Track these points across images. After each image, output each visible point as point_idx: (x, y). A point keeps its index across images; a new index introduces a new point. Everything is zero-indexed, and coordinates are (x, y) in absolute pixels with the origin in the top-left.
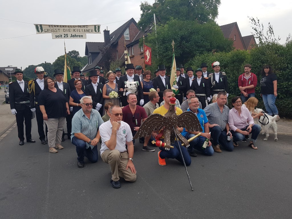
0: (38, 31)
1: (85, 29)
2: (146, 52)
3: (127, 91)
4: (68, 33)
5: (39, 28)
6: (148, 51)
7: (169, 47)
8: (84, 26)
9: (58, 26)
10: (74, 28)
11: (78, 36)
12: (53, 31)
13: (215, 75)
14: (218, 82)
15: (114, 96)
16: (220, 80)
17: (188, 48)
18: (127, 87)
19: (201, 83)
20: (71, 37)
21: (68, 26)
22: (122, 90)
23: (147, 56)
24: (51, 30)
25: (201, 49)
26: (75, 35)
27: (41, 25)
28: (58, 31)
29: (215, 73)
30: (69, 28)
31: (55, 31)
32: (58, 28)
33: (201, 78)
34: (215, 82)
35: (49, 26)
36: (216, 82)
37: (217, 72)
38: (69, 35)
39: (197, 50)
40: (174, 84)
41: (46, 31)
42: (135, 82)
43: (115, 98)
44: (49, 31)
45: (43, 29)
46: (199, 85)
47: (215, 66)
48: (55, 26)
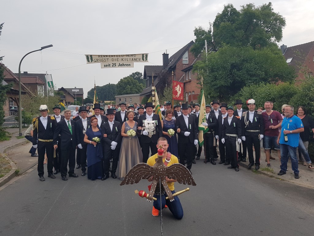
0: (88, 61)
1: (133, 58)
2: (176, 87)
3: (144, 130)
4: (116, 62)
5: (90, 58)
6: (178, 86)
7: (218, 76)
8: (132, 55)
9: (107, 56)
10: (122, 58)
11: (126, 65)
12: (102, 61)
13: (250, 114)
14: (252, 122)
15: (132, 134)
16: (254, 119)
17: (239, 77)
18: (144, 126)
19: (232, 123)
20: (119, 66)
21: (117, 56)
22: (140, 128)
23: (178, 91)
24: (100, 60)
25: (254, 78)
26: (123, 64)
27: (91, 56)
28: (107, 60)
29: (250, 112)
30: (117, 58)
31: (104, 60)
32: (107, 58)
33: (232, 117)
34: (248, 121)
35: (99, 56)
36: (250, 122)
37: (252, 111)
38: (117, 64)
39: (250, 79)
40: (204, 122)
41: (96, 61)
42: (154, 121)
43: (132, 136)
44: (98, 61)
45: (93, 59)
46: (230, 125)
47: (249, 104)
48: (104, 56)
